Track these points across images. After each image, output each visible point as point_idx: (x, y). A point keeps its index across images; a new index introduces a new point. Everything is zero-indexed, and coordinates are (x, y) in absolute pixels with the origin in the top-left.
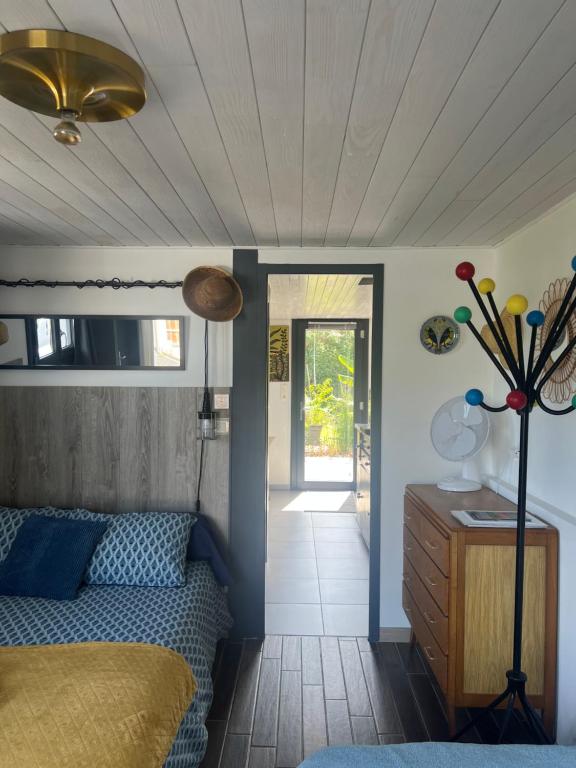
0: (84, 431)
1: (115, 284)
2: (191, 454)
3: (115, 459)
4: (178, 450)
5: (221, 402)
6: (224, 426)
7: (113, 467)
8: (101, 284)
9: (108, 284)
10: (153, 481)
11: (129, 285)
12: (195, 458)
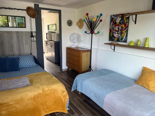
0: (4, 41)
1: (9, 9)
2: (29, 44)
3: (12, 46)
4: (26, 44)
5: (34, 34)
6: (35, 39)
7: (12, 48)
8: (6, 8)
9: (8, 8)
10: (21, 50)
11: (13, 9)
12: (30, 45)
